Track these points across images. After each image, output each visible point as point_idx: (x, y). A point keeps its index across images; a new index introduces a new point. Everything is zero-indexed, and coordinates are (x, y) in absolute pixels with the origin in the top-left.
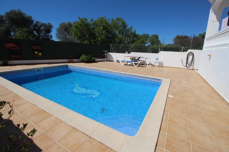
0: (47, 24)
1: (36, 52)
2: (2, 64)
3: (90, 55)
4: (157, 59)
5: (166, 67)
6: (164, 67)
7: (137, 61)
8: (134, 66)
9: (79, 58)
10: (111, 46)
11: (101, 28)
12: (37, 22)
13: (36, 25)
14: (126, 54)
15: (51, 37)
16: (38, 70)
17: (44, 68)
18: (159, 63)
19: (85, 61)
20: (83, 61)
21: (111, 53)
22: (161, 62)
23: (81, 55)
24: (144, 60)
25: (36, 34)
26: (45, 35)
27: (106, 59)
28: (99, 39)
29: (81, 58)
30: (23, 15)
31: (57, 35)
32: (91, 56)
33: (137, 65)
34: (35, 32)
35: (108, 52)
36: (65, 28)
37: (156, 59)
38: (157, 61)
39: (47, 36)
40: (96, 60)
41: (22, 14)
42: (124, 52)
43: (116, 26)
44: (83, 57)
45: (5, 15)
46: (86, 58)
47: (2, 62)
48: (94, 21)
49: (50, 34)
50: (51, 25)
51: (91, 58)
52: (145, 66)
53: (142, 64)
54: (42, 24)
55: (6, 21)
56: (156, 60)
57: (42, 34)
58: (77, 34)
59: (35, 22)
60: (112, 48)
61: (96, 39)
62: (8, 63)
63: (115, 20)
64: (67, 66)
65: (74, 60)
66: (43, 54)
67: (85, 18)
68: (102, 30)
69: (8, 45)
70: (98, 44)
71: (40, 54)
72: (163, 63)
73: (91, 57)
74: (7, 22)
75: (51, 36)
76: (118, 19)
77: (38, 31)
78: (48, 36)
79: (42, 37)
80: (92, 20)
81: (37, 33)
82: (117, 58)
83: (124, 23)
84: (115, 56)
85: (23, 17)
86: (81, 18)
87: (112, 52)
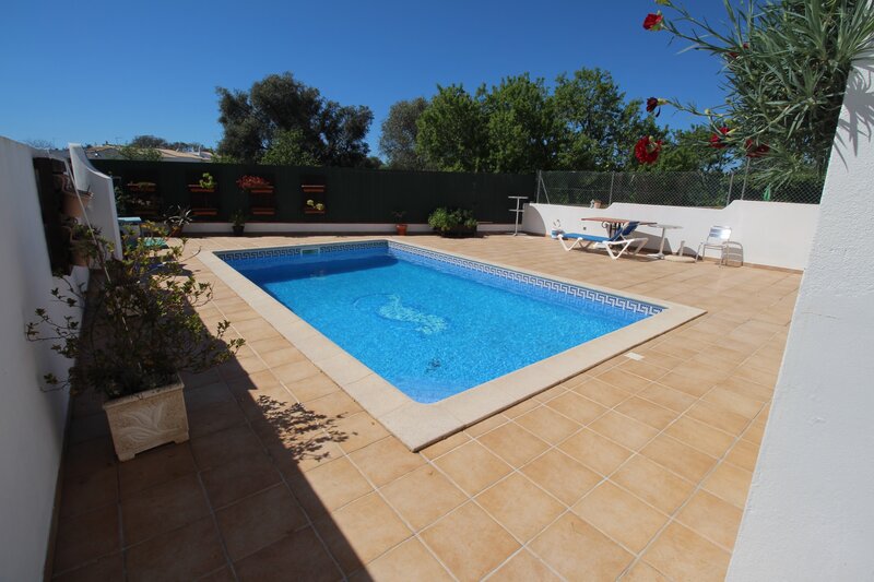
0: (357, 108)
1: (310, 202)
2: (232, 230)
3: (462, 212)
4: (714, 233)
5: (756, 266)
6: (747, 265)
7: (620, 239)
8: (607, 254)
9: (425, 221)
10: (540, 178)
11: (511, 115)
12: (329, 105)
13: (326, 115)
14: (593, 210)
15: (366, 151)
16: (309, 251)
17: (324, 248)
18: (724, 250)
19: (443, 229)
20: (436, 232)
21: (537, 206)
22: (731, 246)
23: (432, 211)
24: (657, 232)
25: (326, 142)
26: (349, 142)
27: (517, 227)
28: (500, 155)
29: (433, 222)
30: (297, 87)
31: (382, 145)
32: (465, 213)
33: (621, 253)
34: (323, 136)
35: (528, 201)
36: (406, 120)
37: (712, 230)
38: (713, 240)
39: (354, 147)
40: (481, 227)
41: (291, 85)
42: (585, 202)
43: (573, 103)
44: (439, 217)
45: (251, 90)
46: (446, 220)
47: (232, 224)
48: (490, 92)
49: (363, 141)
50: (370, 112)
51: (462, 223)
52: (659, 258)
53: (645, 250)
54: (343, 110)
55: (251, 107)
56: (711, 235)
57: (342, 142)
58: (431, 142)
59: (324, 106)
60: (542, 189)
61: (489, 154)
62: (245, 230)
63: (571, 78)
64: (386, 243)
65: (411, 227)
66: (326, 208)
67: (458, 86)
68: (514, 124)
69: (249, 182)
70: (496, 171)
71: (319, 206)
72: (741, 251)
73: (464, 219)
74: (255, 110)
75: (365, 145)
76: (584, 76)
77: (332, 131)
78: (358, 147)
79: (341, 149)
80: (482, 91)
81: (328, 138)
82: (557, 223)
83: (604, 90)
84: (553, 216)
85: (294, 94)
86: (444, 87)
87: (543, 201)
